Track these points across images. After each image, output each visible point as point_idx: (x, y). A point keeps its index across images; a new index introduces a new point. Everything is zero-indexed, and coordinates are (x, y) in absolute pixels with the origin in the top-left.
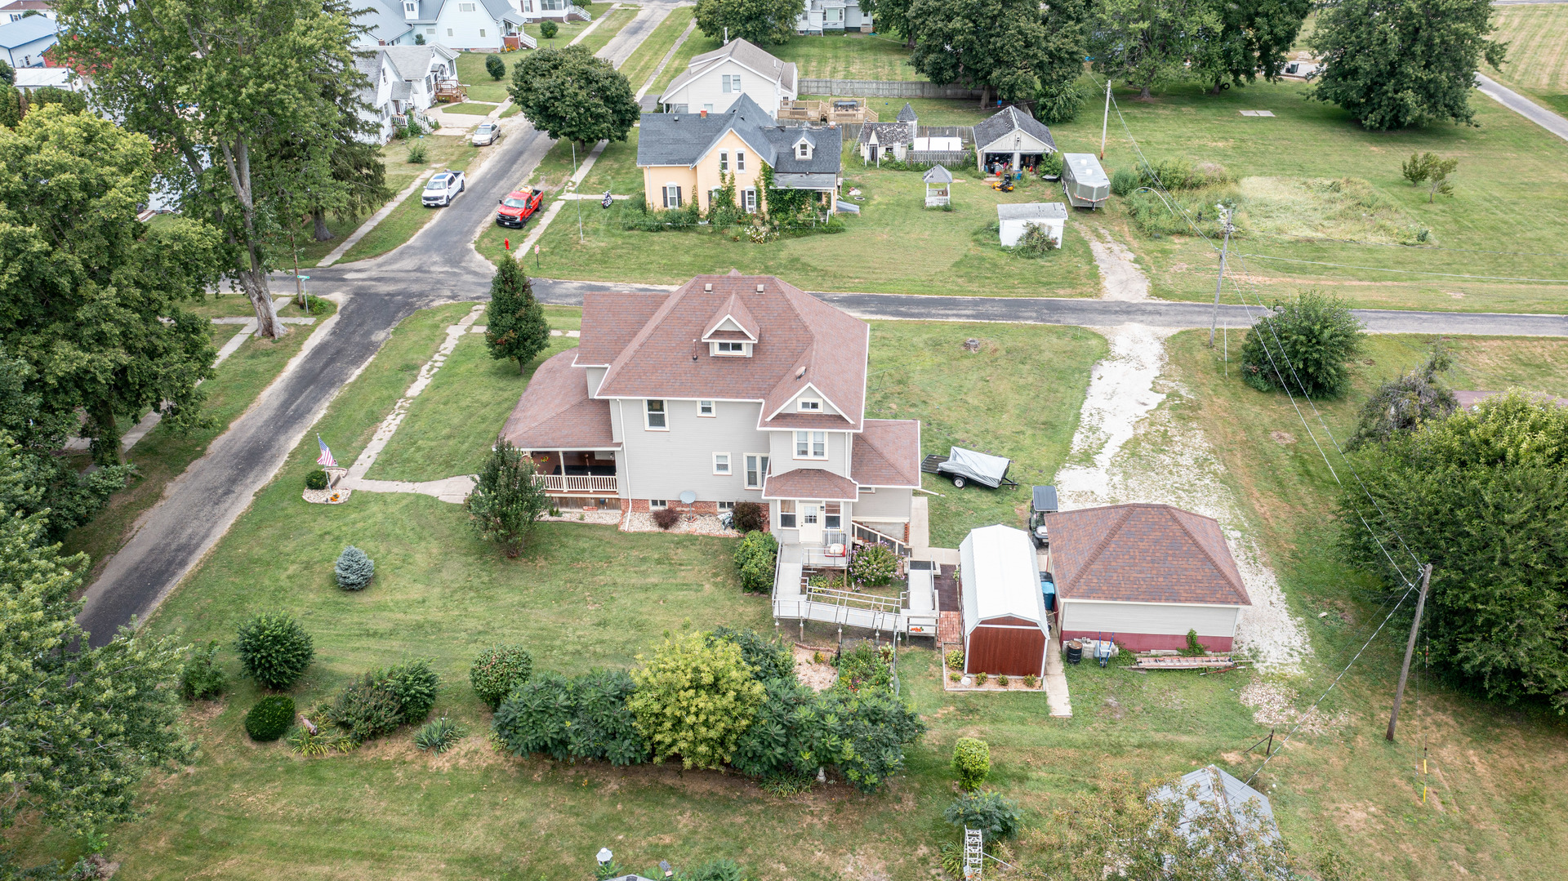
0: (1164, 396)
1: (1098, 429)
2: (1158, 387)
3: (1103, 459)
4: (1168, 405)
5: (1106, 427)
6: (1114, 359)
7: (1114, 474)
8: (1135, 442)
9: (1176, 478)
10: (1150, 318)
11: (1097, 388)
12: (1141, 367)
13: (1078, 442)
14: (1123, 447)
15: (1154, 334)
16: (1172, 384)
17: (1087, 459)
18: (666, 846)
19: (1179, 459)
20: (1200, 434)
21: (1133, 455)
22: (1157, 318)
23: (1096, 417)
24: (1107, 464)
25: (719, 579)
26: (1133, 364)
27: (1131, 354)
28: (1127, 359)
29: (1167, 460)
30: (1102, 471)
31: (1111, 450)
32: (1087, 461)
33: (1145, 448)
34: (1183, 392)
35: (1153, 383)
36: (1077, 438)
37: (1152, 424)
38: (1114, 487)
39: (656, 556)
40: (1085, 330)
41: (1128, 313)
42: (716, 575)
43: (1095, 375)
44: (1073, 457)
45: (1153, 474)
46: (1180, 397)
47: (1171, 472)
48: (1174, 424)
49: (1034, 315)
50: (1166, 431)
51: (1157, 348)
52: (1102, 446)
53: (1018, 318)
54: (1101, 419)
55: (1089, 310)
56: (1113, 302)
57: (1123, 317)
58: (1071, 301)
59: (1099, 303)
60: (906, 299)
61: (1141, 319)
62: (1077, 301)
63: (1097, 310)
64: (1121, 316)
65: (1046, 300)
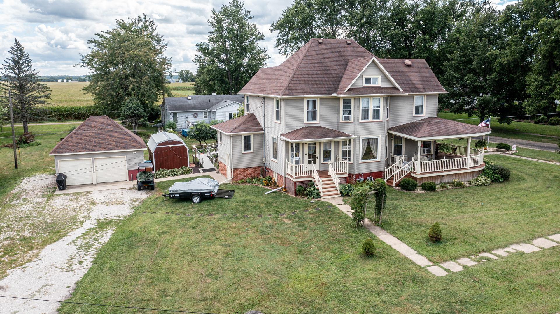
3: (88, 226)
7: (85, 217)
9: (30, 222)
14: (65, 236)
21: (57, 232)
24: (87, 223)
29: (26, 233)
30: (93, 218)
31: (77, 233)
32: (105, 223)
33: (41, 239)
44: (116, 226)
52: (84, 234)
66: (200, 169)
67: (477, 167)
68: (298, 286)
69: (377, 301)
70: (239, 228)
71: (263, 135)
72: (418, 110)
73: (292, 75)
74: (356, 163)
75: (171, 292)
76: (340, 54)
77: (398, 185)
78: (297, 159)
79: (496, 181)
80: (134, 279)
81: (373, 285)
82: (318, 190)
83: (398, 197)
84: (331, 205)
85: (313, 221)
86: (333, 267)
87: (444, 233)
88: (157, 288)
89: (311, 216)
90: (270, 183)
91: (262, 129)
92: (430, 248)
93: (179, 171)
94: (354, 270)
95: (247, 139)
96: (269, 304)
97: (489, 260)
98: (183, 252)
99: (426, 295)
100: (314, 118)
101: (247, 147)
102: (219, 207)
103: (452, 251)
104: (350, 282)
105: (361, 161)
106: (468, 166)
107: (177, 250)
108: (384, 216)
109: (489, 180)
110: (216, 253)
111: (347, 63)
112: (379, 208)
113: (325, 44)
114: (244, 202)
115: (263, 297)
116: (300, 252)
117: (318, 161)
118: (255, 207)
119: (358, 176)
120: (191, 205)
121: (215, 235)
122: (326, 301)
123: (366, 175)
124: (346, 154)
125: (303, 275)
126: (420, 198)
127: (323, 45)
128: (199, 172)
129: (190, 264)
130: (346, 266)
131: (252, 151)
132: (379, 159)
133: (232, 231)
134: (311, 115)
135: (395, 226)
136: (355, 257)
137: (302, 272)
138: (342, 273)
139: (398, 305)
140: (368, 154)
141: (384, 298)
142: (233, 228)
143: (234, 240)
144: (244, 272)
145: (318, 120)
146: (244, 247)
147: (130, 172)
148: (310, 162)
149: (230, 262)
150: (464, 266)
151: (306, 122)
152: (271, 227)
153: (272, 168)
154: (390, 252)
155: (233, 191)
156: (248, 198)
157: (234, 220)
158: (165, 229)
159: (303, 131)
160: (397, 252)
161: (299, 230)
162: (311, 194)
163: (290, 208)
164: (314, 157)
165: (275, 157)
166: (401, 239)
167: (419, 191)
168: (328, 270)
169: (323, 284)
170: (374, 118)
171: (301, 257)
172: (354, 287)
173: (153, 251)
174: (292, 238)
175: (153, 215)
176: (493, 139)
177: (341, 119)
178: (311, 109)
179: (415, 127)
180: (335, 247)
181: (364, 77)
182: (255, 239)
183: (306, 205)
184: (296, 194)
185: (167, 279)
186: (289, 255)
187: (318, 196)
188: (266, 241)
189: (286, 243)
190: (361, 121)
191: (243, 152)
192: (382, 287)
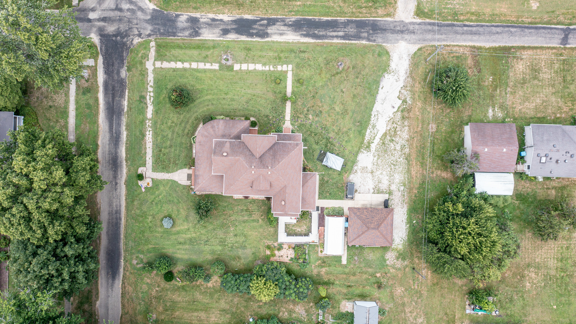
0: (401, 102)
1: (375, 127)
2: (401, 96)
3: (374, 146)
5: (378, 125)
6: (390, 72)
7: (375, 156)
8: (386, 134)
10: (409, 37)
11: (380, 95)
12: (397, 80)
13: (368, 134)
14: (381, 139)
15: (409, 51)
16: (406, 93)
17: (369, 146)
18: (261, 305)
20: (406, 129)
21: (383, 142)
22: (413, 36)
24: (374, 149)
25: (263, 217)
28: (394, 72)
30: (372, 154)
31: (377, 139)
33: (388, 139)
35: (400, 92)
36: (368, 132)
37: (393, 123)
38: (373, 165)
39: (245, 209)
40: (384, 48)
41: (402, 32)
42: (262, 216)
43: (381, 85)
44: (365, 144)
45: (386, 155)
46: (406, 102)
47: (392, 154)
48: (400, 123)
49: (366, 35)
50: (396, 127)
51: (406, 64)
55: (388, 30)
56: (398, 22)
57: (400, 36)
58: (383, 21)
59: (393, 23)
60: (318, 22)
61: (406, 38)
62: (385, 21)
63: (391, 29)
64: (399, 35)
65: (373, 20)
75: (354, 88)
92: (283, 78)
97: (273, 67)
99: (301, 59)
104: (313, 72)
111: (260, 157)
122: (322, 67)
138: (312, 77)
150: (282, 66)
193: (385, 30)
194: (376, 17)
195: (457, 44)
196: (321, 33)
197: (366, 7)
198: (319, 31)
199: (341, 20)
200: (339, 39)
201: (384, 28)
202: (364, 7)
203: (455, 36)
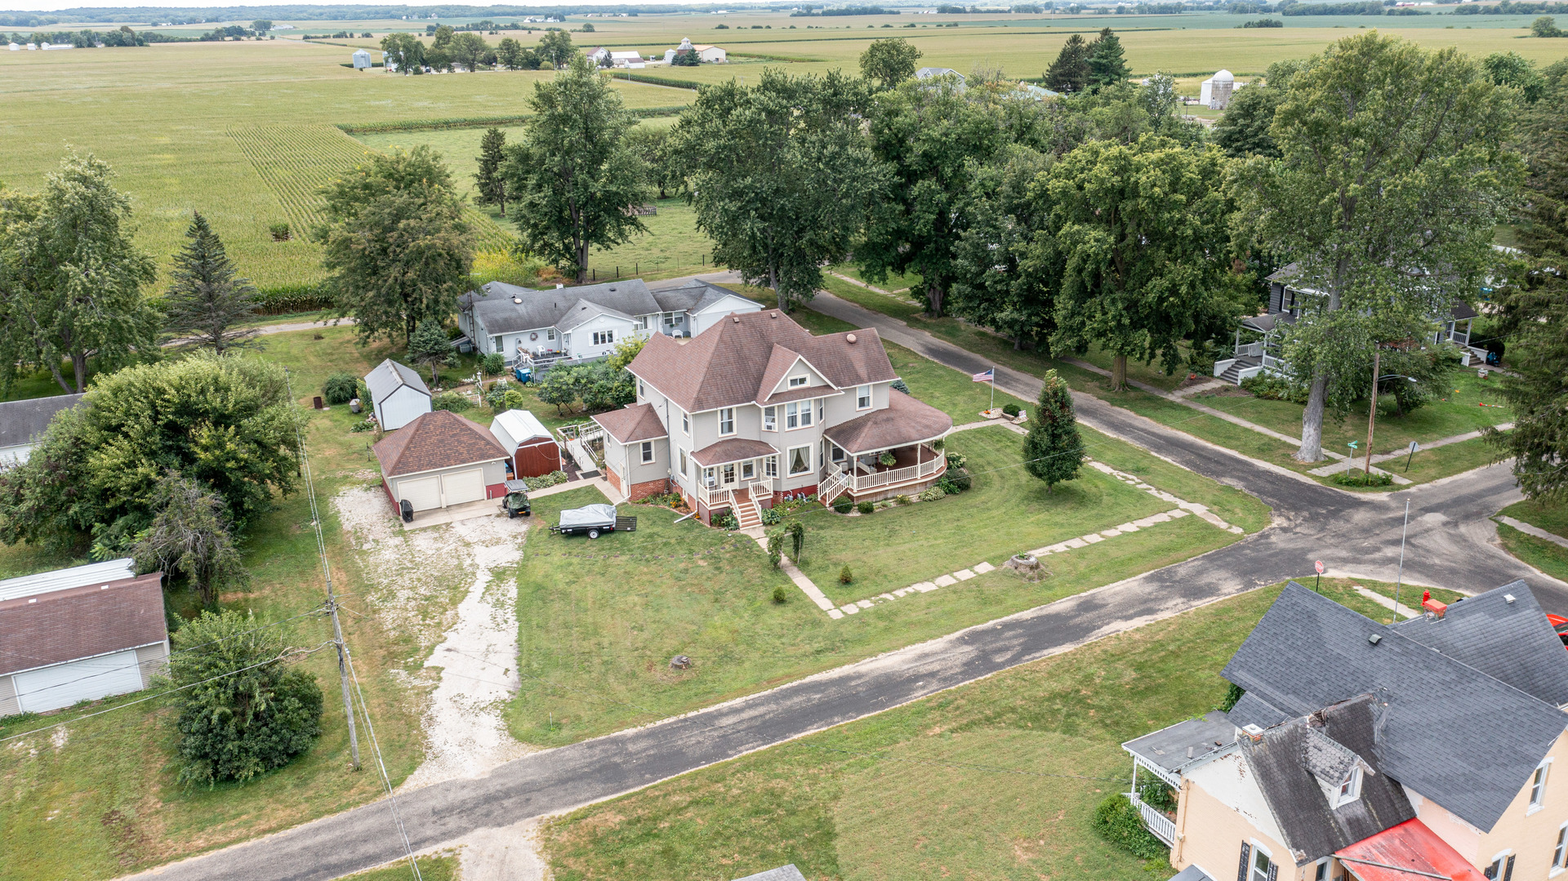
0: (426, 664)
1: (495, 605)
2: (433, 674)
3: (483, 577)
4: (422, 654)
5: (487, 609)
6: (494, 705)
7: (471, 565)
8: (454, 602)
9: (414, 576)
10: (451, 797)
11: (507, 657)
12: (459, 697)
13: (512, 589)
14: (467, 592)
15: (442, 766)
16: (417, 682)
17: (499, 575)
19: (411, 594)
20: (388, 625)
21: (455, 588)
22: (438, 803)
23: (499, 620)
24: (479, 574)
26: (468, 703)
27: (472, 718)
28: (478, 709)
29: (423, 591)
30: (482, 566)
31: (478, 588)
32: (500, 573)
33: (444, 597)
34: (403, 674)
35: (440, 679)
36: (513, 592)
37: (439, 624)
38: (469, 555)
40: (545, 743)
41: (489, 799)
43: (513, 676)
44: (514, 575)
45: (436, 574)
46: (406, 667)
47: (419, 580)
48: (416, 629)
49: (631, 747)
50: (424, 620)
51: (438, 736)
52: (487, 589)
53: (651, 734)
54: (494, 618)
55: (552, 785)
56: (519, 818)
57: (494, 787)
58: (586, 800)
59: (540, 808)
60: (832, 716)
61: (465, 791)
62: (577, 802)
63: (539, 790)
64: (498, 787)
65: (628, 787)
66: (578, 473)
67: (932, 474)
68: (714, 634)
69: (778, 643)
70: (652, 574)
71: (668, 440)
72: (863, 402)
73: (701, 379)
74: (783, 479)
75: (606, 644)
76: (762, 336)
77: (831, 505)
78: (711, 479)
79: (950, 492)
80: (566, 635)
81: (778, 630)
82: (735, 519)
83: (827, 524)
84: (750, 540)
85: (730, 562)
86: (746, 615)
87: (855, 573)
88: (592, 642)
89: (728, 555)
90: (679, 503)
91: (665, 433)
92: (838, 591)
93: (550, 478)
94: (765, 617)
95: (647, 446)
96: (690, 650)
97: (885, 600)
98: (602, 604)
99: (818, 636)
100: (730, 429)
101: (647, 457)
102: (624, 543)
103: (857, 593)
104: (758, 628)
105: (789, 476)
106: (919, 476)
107: (594, 602)
108: (805, 553)
109: (941, 493)
110: (635, 605)
111: (770, 348)
112: (797, 548)
113: (743, 323)
114: (651, 536)
115: (685, 645)
116: (716, 600)
117: (736, 478)
118: (665, 544)
119: (786, 493)
120: (589, 542)
121: (628, 583)
122: (737, 645)
123: (795, 493)
124: (772, 468)
125: (718, 624)
126: (851, 525)
127: (740, 325)
128: (578, 479)
129: (612, 616)
130: (757, 614)
131: (653, 460)
132: (811, 470)
133: (645, 578)
134: (726, 427)
135: (814, 565)
136: (768, 604)
137: (717, 620)
138: (753, 620)
139: (793, 645)
140: (799, 464)
141: (784, 640)
142: (646, 574)
143: (650, 589)
144: (666, 623)
145: (735, 431)
146: (661, 596)
147: (488, 488)
148: (727, 481)
149: (650, 613)
150: (861, 609)
151: (720, 435)
152: (686, 571)
153: (680, 484)
154: (800, 595)
155: (635, 518)
156: (655, 529)
157: (643, 562)
158: (571, 577)
159: (718, 449)
160: (807, 596)
161: (715, 575)
162: (728, 524)
163: (705, 545)
164: (732, 474)
165: (684, 471)
166: (814, 581)
167: (855, 514)
168: (741, 617)
169: (736, 631)
170: (803, 424)
171: (717, 605)
172: (761, 632)
173: (570, 604)
174: (708, 585)
175: (549, 559)
176: (1017, 380)
177: (764, 428)
178: (726, 420)
179: (855, 429)
180: (749, 593)
181: (789, 379)
182: (671, 587)
183: (722, 540)
184: (711, 524)
185: (596, 633)
186: (706, 604)
187: (737, 527)
188: (682, 588)
189: (704, 591)
190: (787, 429)
191: (642, 462)
192: (785, 631)
193: (562, 782)
194: (620, 800)
195: (224, 850)
196: (796, 700)
197: (678, 810)
198: (809, 700)
199: (754, 748)
200: (725, 710)
201: (570, 785)
202: (686, 808)
203: (239, 866)
